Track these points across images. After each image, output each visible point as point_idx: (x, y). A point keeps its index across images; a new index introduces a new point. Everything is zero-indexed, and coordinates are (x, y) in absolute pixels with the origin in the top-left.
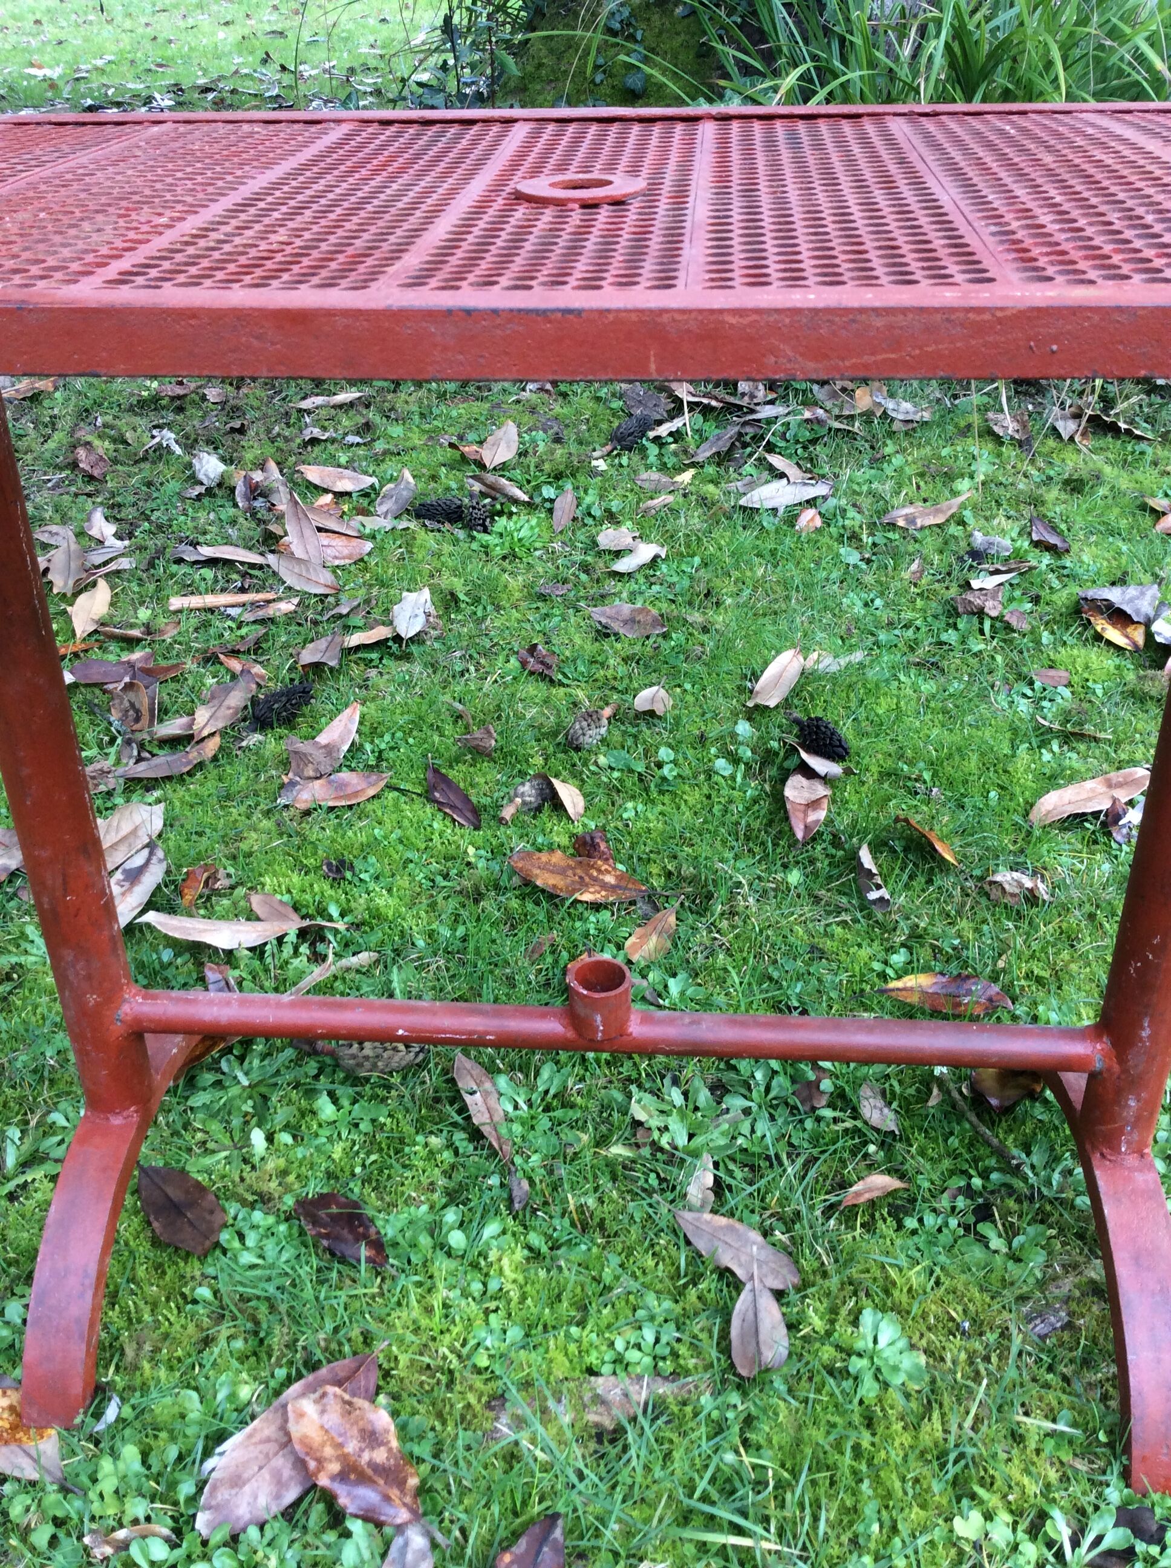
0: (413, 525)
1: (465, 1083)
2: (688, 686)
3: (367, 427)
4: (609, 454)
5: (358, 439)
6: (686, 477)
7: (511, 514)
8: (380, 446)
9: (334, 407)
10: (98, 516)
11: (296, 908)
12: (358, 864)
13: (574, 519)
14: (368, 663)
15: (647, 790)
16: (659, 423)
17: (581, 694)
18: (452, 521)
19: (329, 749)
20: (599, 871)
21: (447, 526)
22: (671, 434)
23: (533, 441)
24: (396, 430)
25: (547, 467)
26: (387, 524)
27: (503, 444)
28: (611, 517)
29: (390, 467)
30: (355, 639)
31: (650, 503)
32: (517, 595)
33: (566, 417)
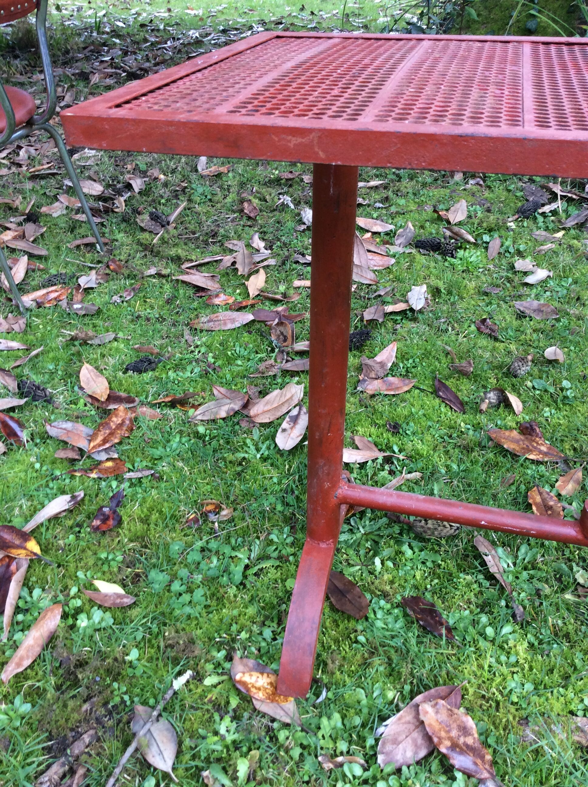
0: (414, 251)
1: (482, 549)
2: (572, 348)
3: (387, 199)
4: (516, 220)
5: (381, 205)
6: (560, 234)
7: (465, 249)
8: (393, 209)
9: (369, 188)
10: (256, 237)
11: (376, 444)
12: (404, 426)
13: (499, 253)
14: (395, 321)
15: (556, 402)
16: (543, 205)
17: (513, 347)
18: (434, 251)
19: (382, 364)
20: (537, 443)
21: (432, 253)
22: (551, 212)
23: (475, 211)
24: (402, 202)
25: (485, 225)
26: (400, 250)
27: (460, 212)
28: (520, 254)
29: (400, 220)
30: (389, 308)
31: (542, 247)
32: (472, 292)
33: (492, 199)
